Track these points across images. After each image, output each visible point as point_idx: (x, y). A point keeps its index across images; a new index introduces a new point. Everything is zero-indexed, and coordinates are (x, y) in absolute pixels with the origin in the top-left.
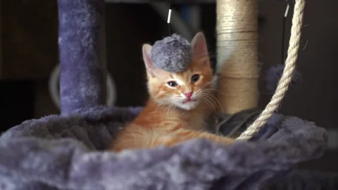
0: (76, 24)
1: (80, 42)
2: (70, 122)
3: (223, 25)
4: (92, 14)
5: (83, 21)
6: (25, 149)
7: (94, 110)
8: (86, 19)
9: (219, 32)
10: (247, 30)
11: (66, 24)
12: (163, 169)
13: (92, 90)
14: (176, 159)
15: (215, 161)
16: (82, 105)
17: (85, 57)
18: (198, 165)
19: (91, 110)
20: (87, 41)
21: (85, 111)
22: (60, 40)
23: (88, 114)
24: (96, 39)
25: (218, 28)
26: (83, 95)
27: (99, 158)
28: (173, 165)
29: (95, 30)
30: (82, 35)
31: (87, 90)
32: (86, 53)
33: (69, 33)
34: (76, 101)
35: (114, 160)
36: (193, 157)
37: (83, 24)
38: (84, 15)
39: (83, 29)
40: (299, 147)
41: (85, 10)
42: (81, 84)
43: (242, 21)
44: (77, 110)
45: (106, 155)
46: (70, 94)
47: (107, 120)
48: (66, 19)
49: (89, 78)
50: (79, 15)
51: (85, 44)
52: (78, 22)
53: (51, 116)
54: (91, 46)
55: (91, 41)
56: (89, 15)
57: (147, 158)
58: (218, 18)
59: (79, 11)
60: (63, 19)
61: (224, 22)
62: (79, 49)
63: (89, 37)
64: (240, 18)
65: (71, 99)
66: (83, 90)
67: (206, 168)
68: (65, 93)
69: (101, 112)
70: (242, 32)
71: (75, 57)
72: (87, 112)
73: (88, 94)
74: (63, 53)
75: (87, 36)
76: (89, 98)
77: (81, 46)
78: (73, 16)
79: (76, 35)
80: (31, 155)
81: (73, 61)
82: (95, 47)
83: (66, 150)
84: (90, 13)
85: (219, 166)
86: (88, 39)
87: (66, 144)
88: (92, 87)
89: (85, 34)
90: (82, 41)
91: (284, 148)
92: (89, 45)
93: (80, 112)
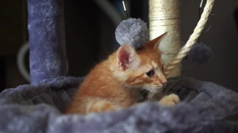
0: (42, 14)
1: (46, 28)
2: (39, 90)
3: (155, 14)
4: (54, 6)
5: (47, 12)
6: (10, 114)
7: (57, 80)
8: (50, 9)
9: (150, 19)
10: (172, 18)
11: (34, 14)
12: (122, 128)
13: (55, 65)
14: (132, 119)
15: (162, 121)
16: (47, 76)
17: (49, 39)
18: (149, 124)
19: (55, 80)
20: (50, 27)
21: (50, 81)
22: (29, 26)
23: (53, 83)
24: (58, 26)
25: (150, 16)
26: (48, 69)
27: (70, 120)
28: (129, 124)
29: (56, 18)
30: (47, 22)
31: (51, 64)
32: (50, 36)
33: (36, 21)
34: (43, 73)
35: (82, 121)
36: (145, 118)
37: (48, 14)
38: (48, 7)
39: (47, 18)
40: (222, 106)
41: (49, 3)
42: (47, 60)
43: (169, 10)
44: (44, 80)
45: (75, 118)
46: (38, 68)
47: (67, 87)
48: (34, 10)
49: (52, 55)
50: (44, 7)
51: (49, 29)
52: (43, 13)
53: (24, 86)
54: (54, 31)
55: (54, 26)
56: (52, 7)
57: (109, 119)
58: (150, 8)
59: (44, 4)
60: (31, 10)
61: (155, 11)
62: (44, 33)
63: (53, 24)
64: (168, 8)
65: (39, 72)
66: (48, 64)
67: (154, 125)
68: (34, 67)
69: (62, 81)
70: (169, 19)
71: (41, 39)
72: (52, 82)
73: (52, 68)
74: (32, 36)
75: (51, 23)
76: (53, 71)
77: (46, 31)
78: (39, 8)
79: (42, 22)
80: (15, 119)
81: (40, 43)
82: (57, 31)
83: (43, 114)
84: (53, 5)
85: (165, 124)
86: (51, 26)
87: (42, 109)
88: (55, 62)
89: (49, 21)
90: (47, 27)
91: (213, 108)
92: (52, 30)
93: (46, 82)
